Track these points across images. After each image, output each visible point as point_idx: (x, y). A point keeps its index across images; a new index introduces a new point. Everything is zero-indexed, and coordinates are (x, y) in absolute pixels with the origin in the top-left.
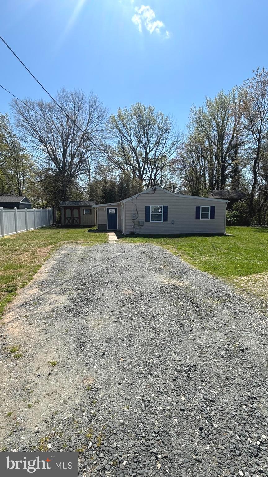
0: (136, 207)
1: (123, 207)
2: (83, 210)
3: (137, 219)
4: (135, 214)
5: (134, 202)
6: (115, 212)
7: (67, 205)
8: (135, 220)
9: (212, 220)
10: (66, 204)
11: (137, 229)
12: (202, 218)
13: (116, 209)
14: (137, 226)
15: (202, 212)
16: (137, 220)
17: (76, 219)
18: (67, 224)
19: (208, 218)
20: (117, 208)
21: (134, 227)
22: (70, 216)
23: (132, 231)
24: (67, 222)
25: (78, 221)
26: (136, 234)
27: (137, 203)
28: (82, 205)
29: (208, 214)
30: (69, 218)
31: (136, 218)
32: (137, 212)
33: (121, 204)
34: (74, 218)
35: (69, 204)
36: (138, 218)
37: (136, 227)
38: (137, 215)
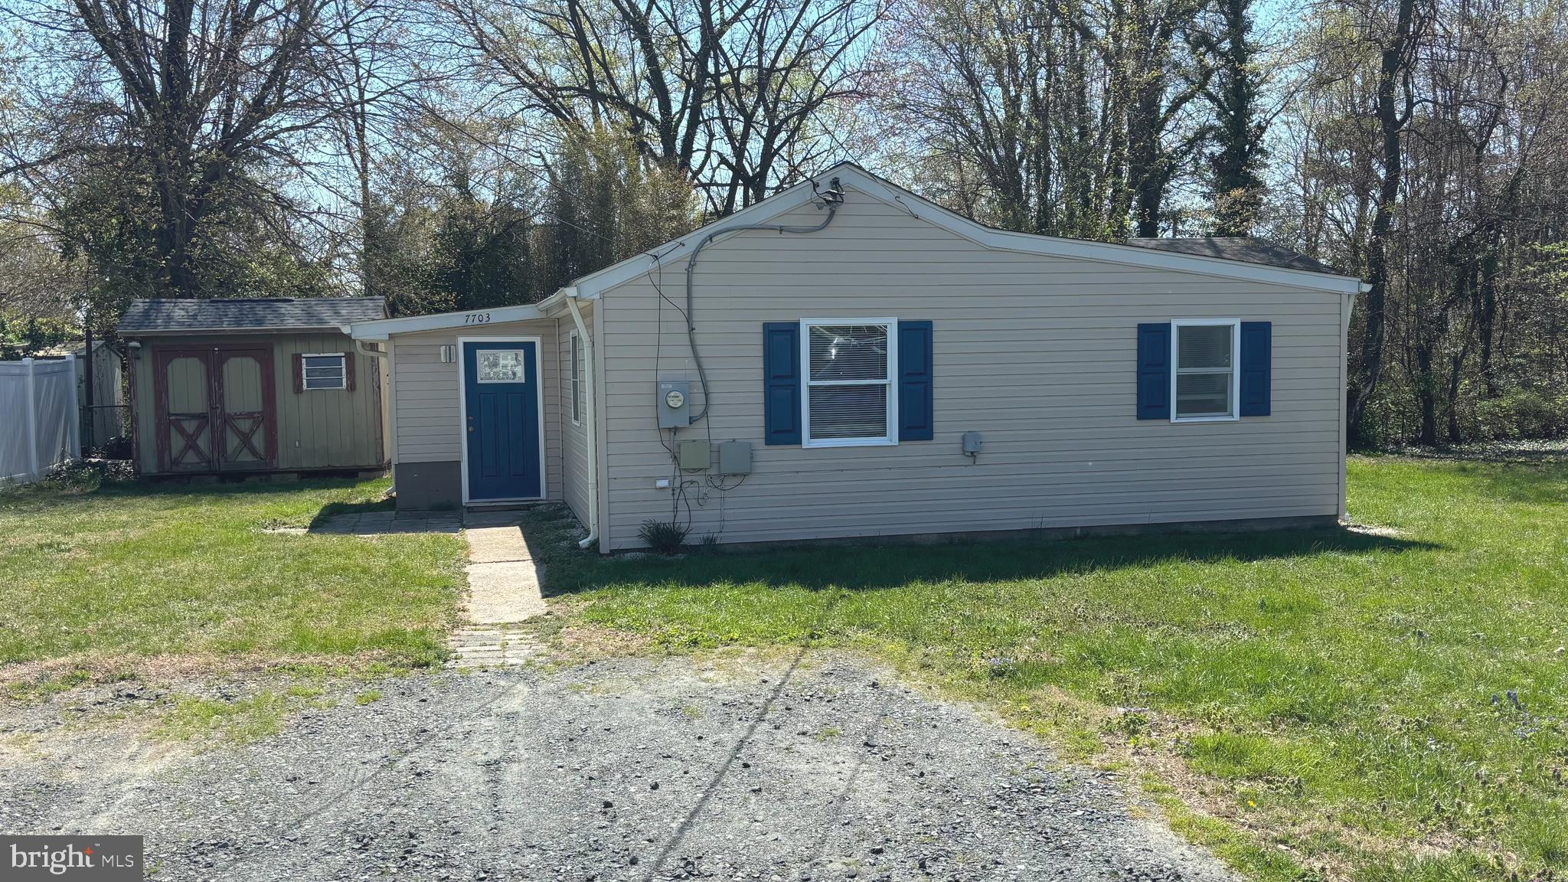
0: (691, 329)
1: (584, 335)
2: (297, 359)
3: (703, 423)
4: (685, 388)
5: (677, 293)
6: (520, 371)
7: (174, 327)
8: (681, 437)
9: (1255, 423)
10: (169, 318)
11: (702, 500)
12: (1182, 408)
13: (529, 348)
14: (700, 478)
15: (1181, 365)
16: (699, 432)
17: (245, 425)
18: (176, 462)
19: (1222, 407)
20: (538, 340)
21: (677, 491)
22: (199, 405)
23: (664, 517)
24: (175, 452)
25: (258, 440)
26: (692, 539)
27: (697, 304)
28: (291, 323)
29: (1226, 379)
30: (193, 416)
31: (691, 421)
32: (700, 367)
33: (573, 309)
34: (228, 420)
35: (195, 316)
36: (705, 413)
37: (690, 491)
38: (700, 399)
